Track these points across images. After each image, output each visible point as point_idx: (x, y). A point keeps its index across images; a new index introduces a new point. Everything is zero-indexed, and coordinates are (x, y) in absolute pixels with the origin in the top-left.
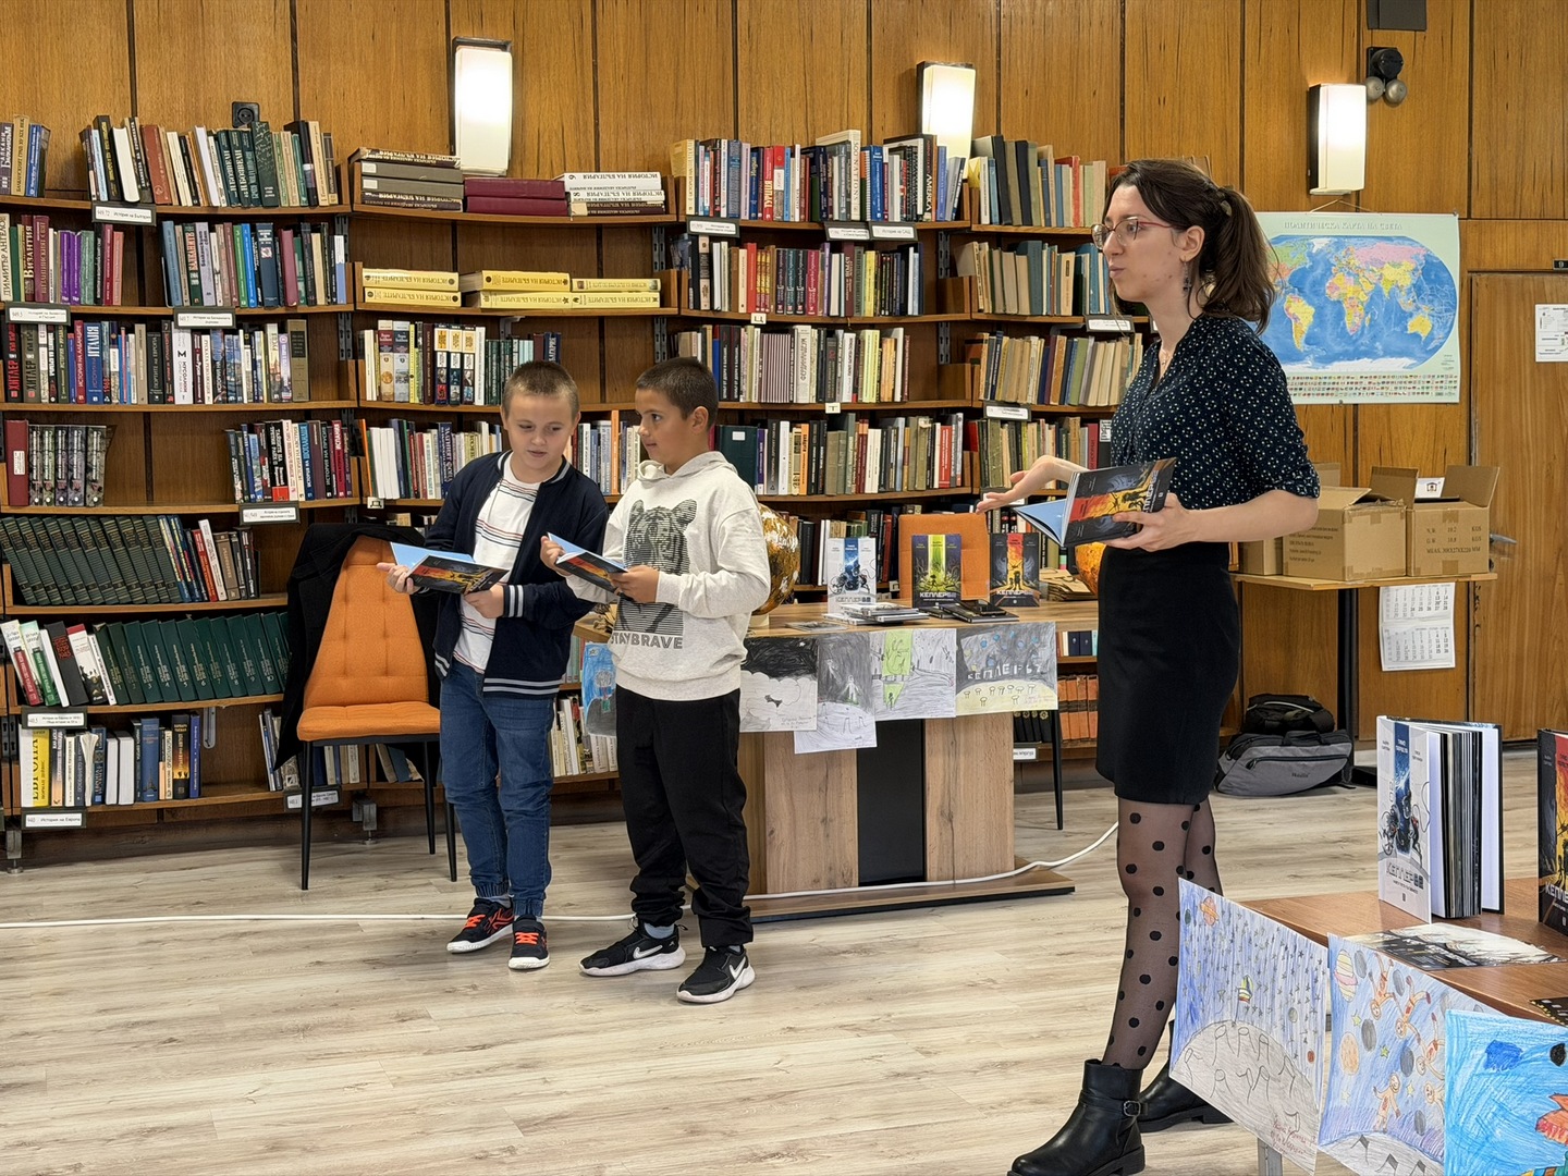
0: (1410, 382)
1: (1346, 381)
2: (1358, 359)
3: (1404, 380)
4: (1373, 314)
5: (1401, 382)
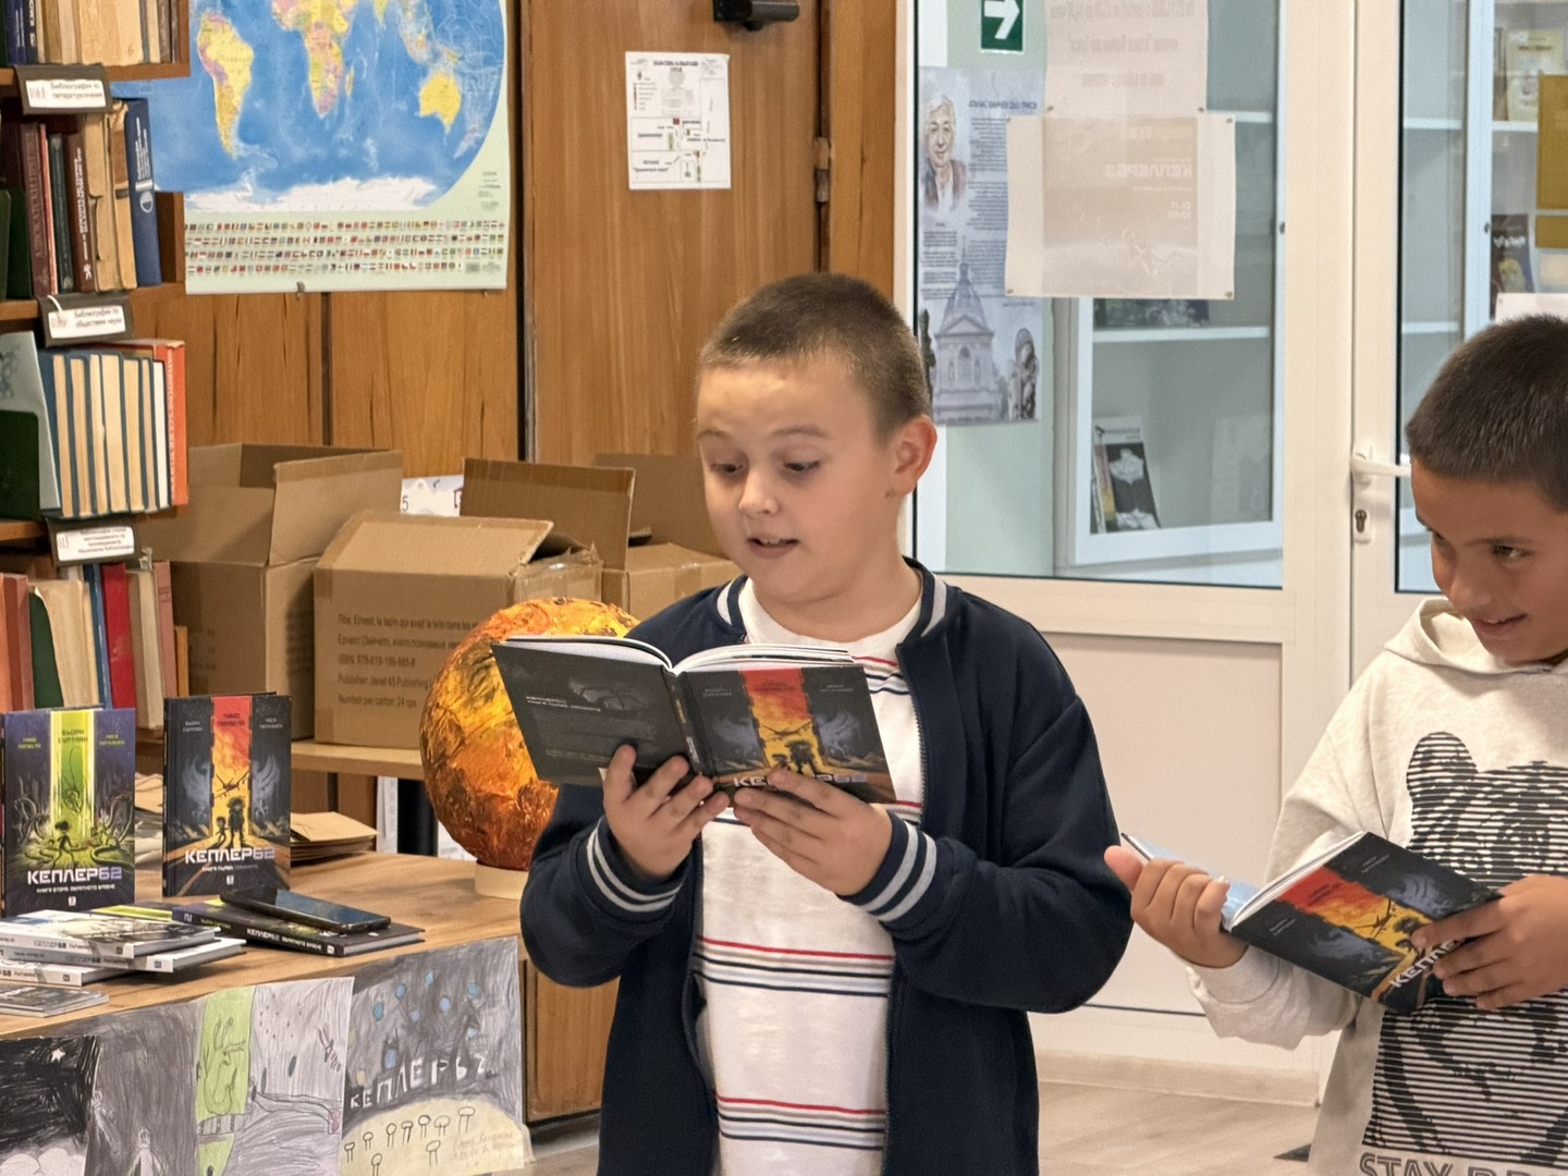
0: (423, 238)
1: (313, 234)
2: (335, 179)
3: (413, 232)
4: (359, 70)
5: (407, 239)
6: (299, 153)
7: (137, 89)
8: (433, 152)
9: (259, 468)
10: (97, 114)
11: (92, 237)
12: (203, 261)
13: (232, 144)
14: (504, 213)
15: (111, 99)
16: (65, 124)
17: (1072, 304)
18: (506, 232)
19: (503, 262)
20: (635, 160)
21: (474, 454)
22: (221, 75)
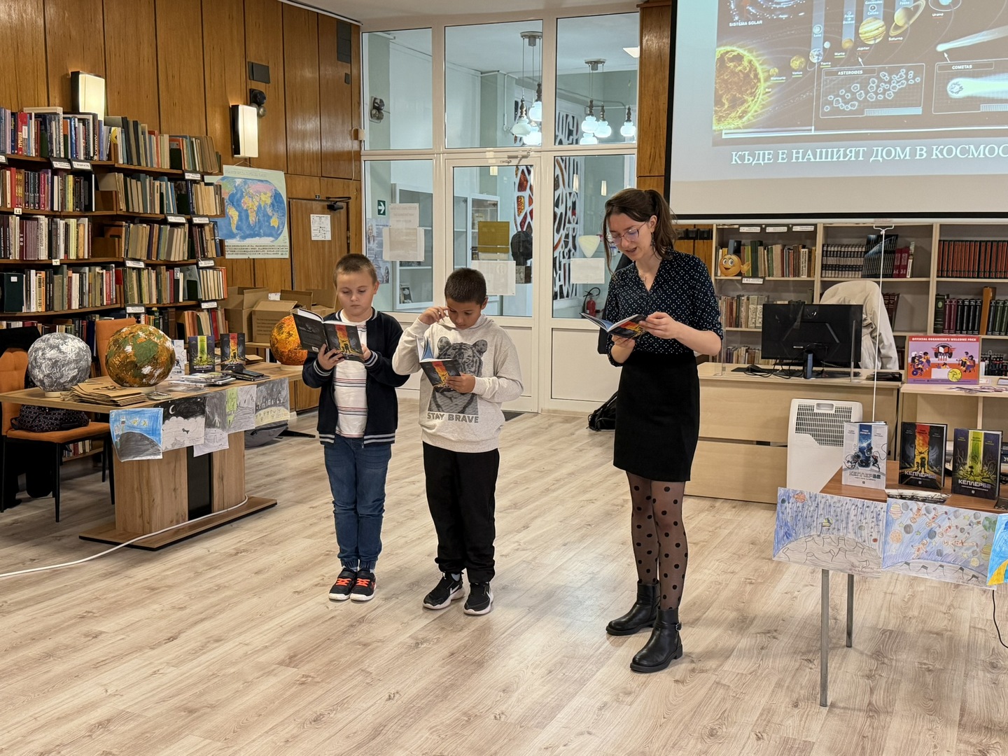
4: (259, 217)
6: (248, 232)
7: (216, 220)
8: (274, 233)
9: (241, 291)
10: (208, 224)
11: (207, 247)
12: (229, 252)
13: (235, 231)
14: (288, 244)
15: (210, 222)
16: (201, 226)
17: (395, 262)
18: (288, 247)
19: (288, 253)
20: (313, 235)
21: (283, 289)
22: (232, 217)
